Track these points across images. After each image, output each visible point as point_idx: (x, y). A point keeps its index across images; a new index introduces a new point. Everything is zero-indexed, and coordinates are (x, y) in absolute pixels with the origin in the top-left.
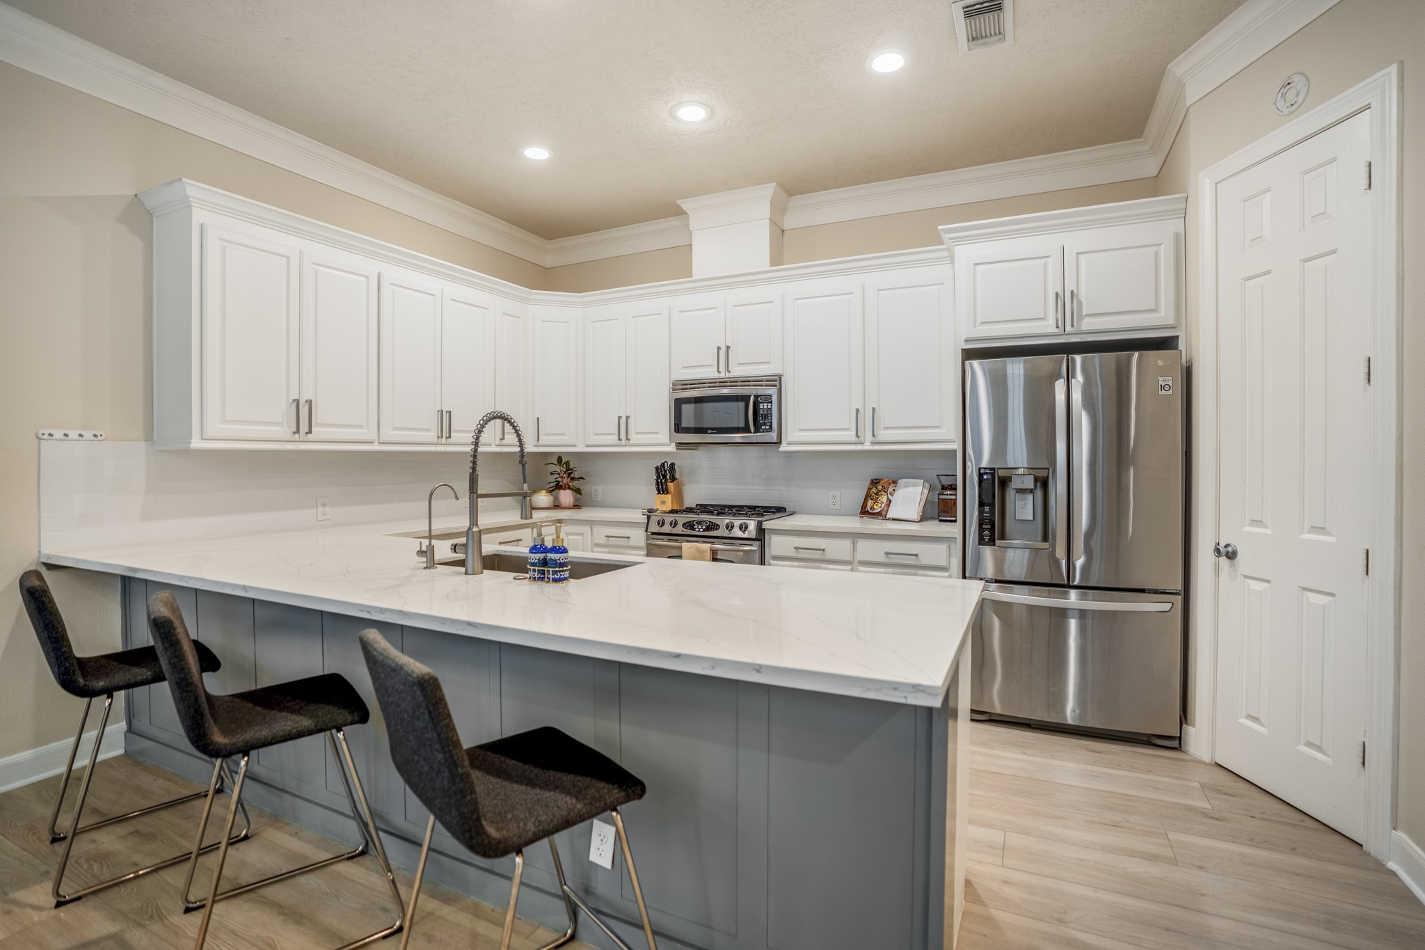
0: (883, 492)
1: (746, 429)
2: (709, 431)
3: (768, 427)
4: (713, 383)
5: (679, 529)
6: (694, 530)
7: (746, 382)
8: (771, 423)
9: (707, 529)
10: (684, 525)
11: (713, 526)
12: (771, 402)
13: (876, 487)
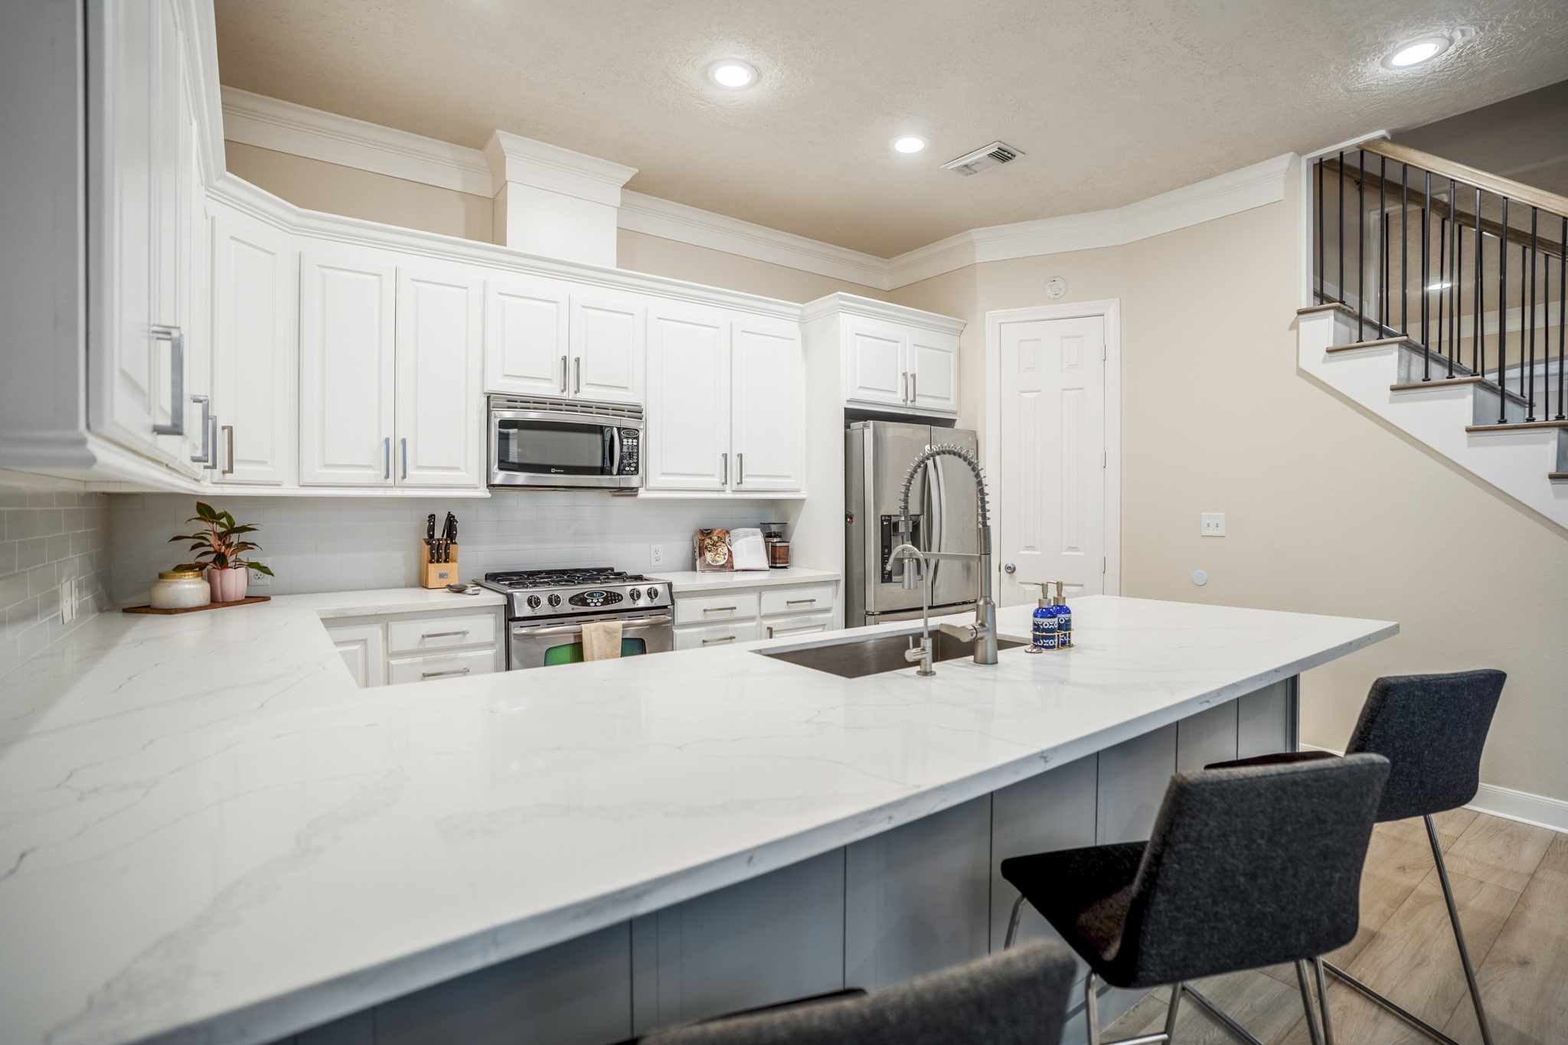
0: (720, 543)
1: (602, 471)
2: (553, 470)
3: (633, 469)
4: (556, 404)
5: (566, 607)
6: (588, 605)
7: (603, 408)
8: (637, 463)
9: (606, 602)
10: (571, 600)
11: (612, 597)
12: (637, 438)
13: (711, 538)
